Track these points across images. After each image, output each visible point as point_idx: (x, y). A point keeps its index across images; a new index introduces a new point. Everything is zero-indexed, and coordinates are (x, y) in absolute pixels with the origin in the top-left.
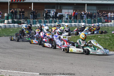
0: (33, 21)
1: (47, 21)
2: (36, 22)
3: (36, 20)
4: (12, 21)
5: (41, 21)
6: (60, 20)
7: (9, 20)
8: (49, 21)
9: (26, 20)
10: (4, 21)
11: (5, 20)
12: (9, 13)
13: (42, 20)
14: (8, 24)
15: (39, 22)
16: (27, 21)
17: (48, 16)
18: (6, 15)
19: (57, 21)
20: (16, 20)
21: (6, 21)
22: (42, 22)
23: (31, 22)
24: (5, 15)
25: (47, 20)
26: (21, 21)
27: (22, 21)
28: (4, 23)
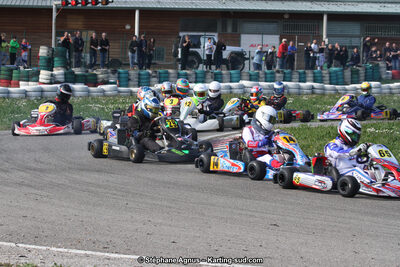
0: (139, 74)
1: (186, 75)
2: (149, 78)
3: (150, 72)
4: (65, 74)
5: (167, 73)
6: (232, 72)
7: (55, 72)
8: (194, 76)
9: (114, 72)
10: (38, 74)
11: (42, 72)
12: (53, 46)
13: (170, 71)
14: (51, 83)
15: (160, 77)
16: (117, 75)
17: (190, 58)
18: (43, 51)
19: (221, 74)
20: (77, 71)
21: (44, 75)
23: (131, 77)
24: (40, 54)
25: (188, 72)
26: (96, 75)
27: (100, 73)
28: (37, 81)
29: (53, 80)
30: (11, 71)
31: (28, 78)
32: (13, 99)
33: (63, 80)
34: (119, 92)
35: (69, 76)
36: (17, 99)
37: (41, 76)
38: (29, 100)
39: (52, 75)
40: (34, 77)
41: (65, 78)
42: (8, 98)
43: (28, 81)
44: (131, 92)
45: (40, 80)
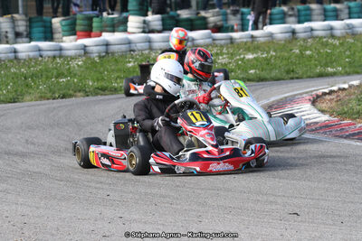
1: (336, 10)
3: (285, 8)
4: (163, 20)
5: (309, 9)
7: (150, 17)
8: (347, 11)
10: (125, 21)
11: (131, 18)
13: (314, 6)
15: (299, 16)
16: (239, 16)
21: (134, 21)
22: (315, 17)
25: (338, 6)
28: (125, 31)
29: (147, 29)
30: (90, 19)
31: (113, 27)
32: (66, 58)
33: (160, 28)
34: (214, 40)
35: (168, 22)
36: (73, 58)
37: (129, 24)
38: (90, 58)
39: (144, 22)
40: (121, 25)
41: (163, 25)
42: (60, 57)
43: (114, 31)
44: (231, 39)
45: (129, 30)
